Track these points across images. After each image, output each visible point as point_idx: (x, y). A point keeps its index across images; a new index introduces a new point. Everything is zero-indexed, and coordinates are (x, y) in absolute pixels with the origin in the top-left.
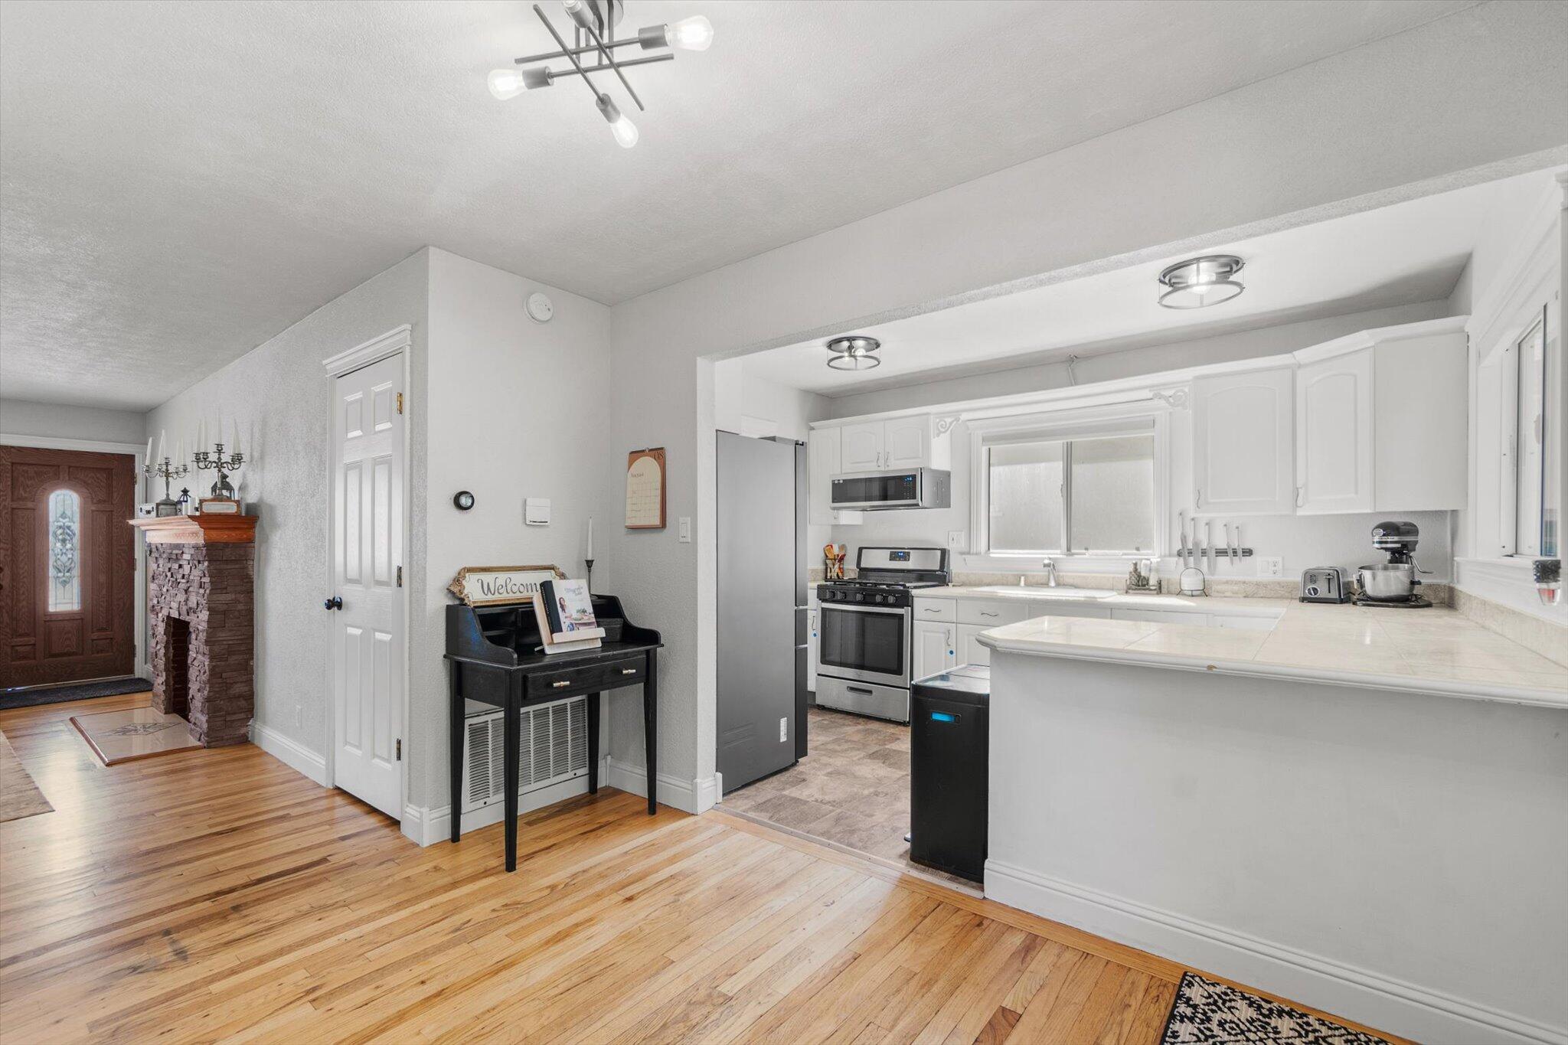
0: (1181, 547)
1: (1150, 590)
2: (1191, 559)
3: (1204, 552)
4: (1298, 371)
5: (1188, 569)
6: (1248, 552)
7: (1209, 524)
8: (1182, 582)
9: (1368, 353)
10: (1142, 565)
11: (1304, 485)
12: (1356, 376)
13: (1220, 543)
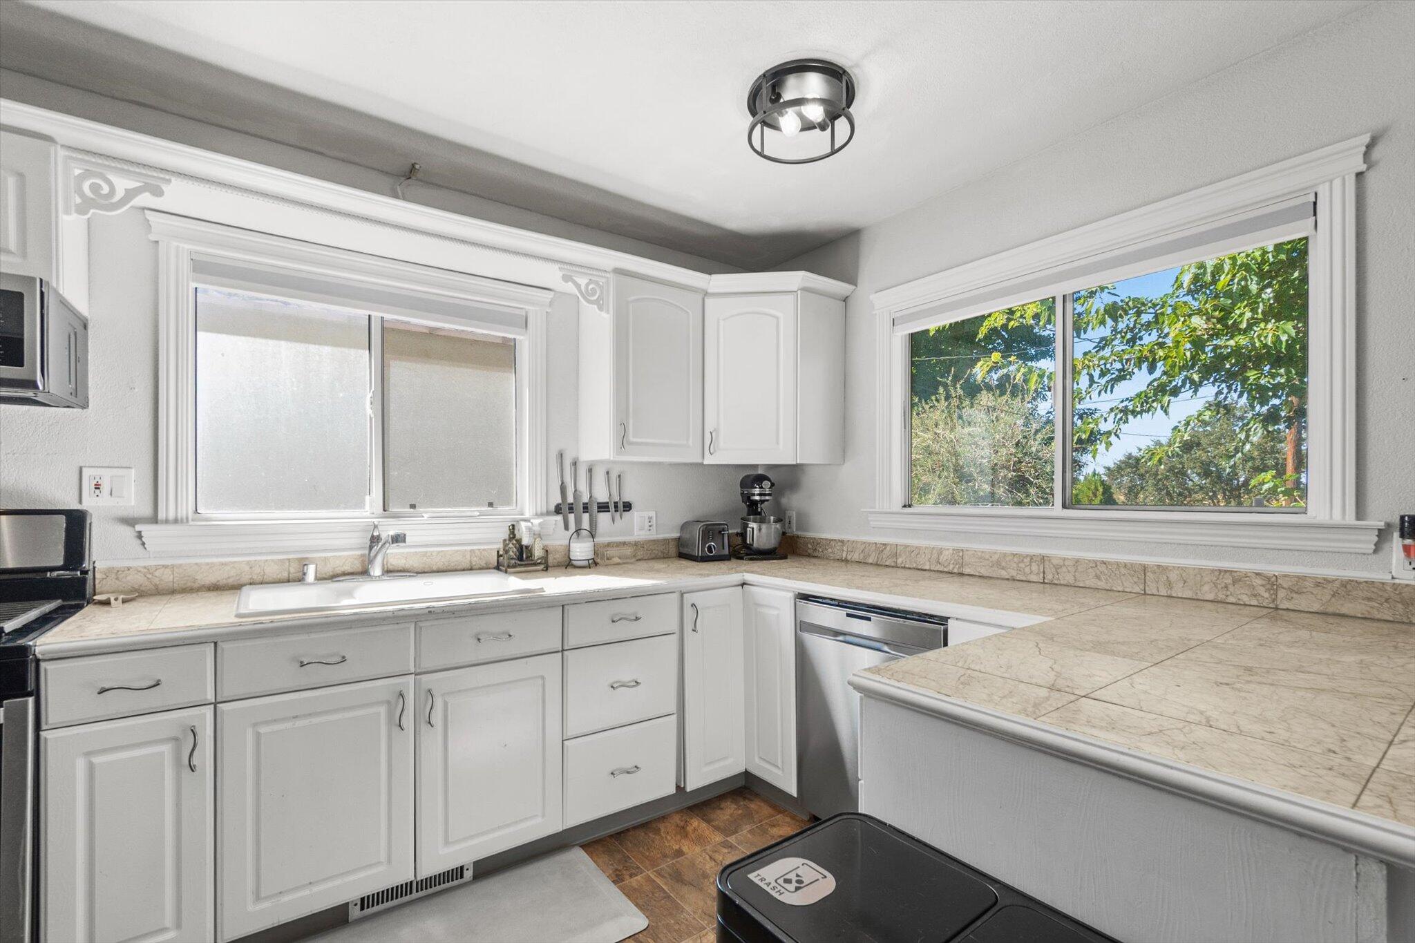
0: (560, 502)
1: (535, 564)
2: (571, 517)
3: (586, 508)
4: (706, 300)
5: (578, 531)
6: (628, 507)
7: (590, 470)
8: (571, 549)
9: (791, 297)
10: (524, 529)
11: (715, 430)
12: (777, 318)
13: (602, 496)
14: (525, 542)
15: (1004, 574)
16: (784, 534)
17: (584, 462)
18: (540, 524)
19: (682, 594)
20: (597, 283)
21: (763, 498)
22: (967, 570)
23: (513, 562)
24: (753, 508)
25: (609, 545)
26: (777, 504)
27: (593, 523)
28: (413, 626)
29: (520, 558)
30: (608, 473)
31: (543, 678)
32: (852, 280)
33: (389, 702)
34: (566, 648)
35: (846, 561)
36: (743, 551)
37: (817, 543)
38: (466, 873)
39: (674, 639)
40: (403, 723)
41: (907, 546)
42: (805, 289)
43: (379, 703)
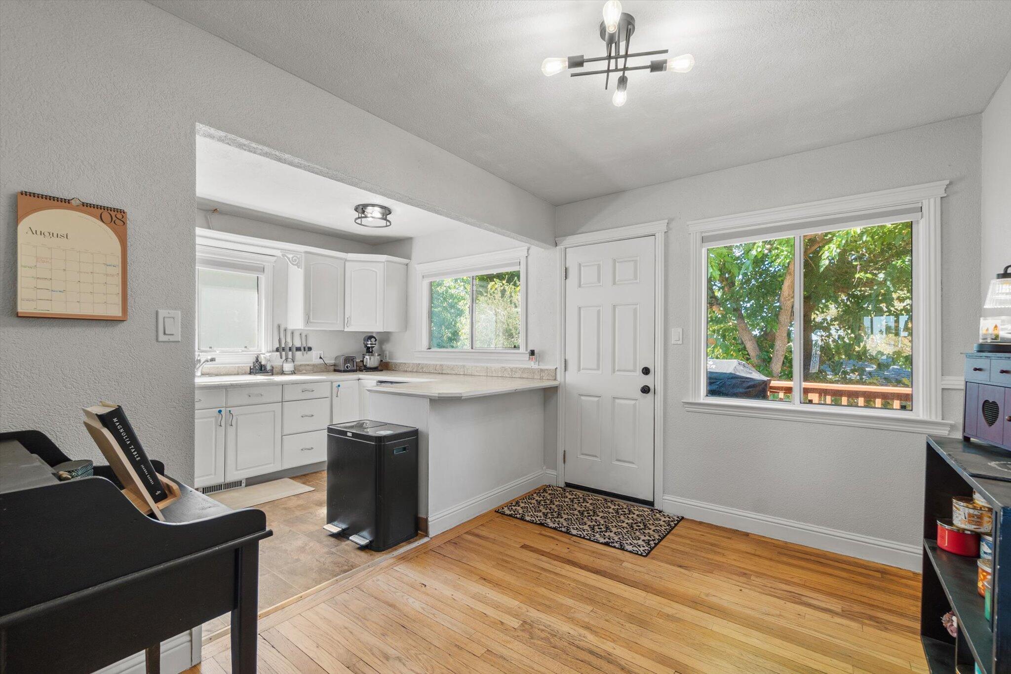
0: (278, 346)
1: (268, 372)
2: (284, 353)
3: (290, 349)
4: (346, 262)
5: (286, 359)
6: (310, 349)
7: (292, 333)
8: (284, 366)
9: (382, 265)
10: (263, 358)
11: (350, 317)
12: (376, 272)
13: (298, 344)
14: (263, 363)
15: (454, 372)
16: (381, 361)
17: (290, 330)
18: (270, 356)
19: (332, 383)
20: (297, 257)
21: (372, 346)
22: (444, 372)
23: (258, 371)
24: (369, 350)
25: (301, 365)
26: (381, 348)
27: (293, 355)
28: (225, 390)
29: (261, 369)
30: (301, 334)
31: (274, 411)
32: (409, 258)
33: (216, 417)
34: (283, 401)
35: (406, 371)
36: (363, 368)
37: (396, 364)
38: (242, 484)
39: (328, 400)
40: (222, 425)
41: (426, 364)
42: (387, 261)
43: (213, 417)
